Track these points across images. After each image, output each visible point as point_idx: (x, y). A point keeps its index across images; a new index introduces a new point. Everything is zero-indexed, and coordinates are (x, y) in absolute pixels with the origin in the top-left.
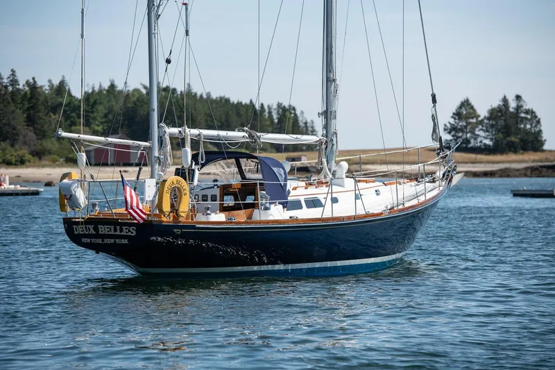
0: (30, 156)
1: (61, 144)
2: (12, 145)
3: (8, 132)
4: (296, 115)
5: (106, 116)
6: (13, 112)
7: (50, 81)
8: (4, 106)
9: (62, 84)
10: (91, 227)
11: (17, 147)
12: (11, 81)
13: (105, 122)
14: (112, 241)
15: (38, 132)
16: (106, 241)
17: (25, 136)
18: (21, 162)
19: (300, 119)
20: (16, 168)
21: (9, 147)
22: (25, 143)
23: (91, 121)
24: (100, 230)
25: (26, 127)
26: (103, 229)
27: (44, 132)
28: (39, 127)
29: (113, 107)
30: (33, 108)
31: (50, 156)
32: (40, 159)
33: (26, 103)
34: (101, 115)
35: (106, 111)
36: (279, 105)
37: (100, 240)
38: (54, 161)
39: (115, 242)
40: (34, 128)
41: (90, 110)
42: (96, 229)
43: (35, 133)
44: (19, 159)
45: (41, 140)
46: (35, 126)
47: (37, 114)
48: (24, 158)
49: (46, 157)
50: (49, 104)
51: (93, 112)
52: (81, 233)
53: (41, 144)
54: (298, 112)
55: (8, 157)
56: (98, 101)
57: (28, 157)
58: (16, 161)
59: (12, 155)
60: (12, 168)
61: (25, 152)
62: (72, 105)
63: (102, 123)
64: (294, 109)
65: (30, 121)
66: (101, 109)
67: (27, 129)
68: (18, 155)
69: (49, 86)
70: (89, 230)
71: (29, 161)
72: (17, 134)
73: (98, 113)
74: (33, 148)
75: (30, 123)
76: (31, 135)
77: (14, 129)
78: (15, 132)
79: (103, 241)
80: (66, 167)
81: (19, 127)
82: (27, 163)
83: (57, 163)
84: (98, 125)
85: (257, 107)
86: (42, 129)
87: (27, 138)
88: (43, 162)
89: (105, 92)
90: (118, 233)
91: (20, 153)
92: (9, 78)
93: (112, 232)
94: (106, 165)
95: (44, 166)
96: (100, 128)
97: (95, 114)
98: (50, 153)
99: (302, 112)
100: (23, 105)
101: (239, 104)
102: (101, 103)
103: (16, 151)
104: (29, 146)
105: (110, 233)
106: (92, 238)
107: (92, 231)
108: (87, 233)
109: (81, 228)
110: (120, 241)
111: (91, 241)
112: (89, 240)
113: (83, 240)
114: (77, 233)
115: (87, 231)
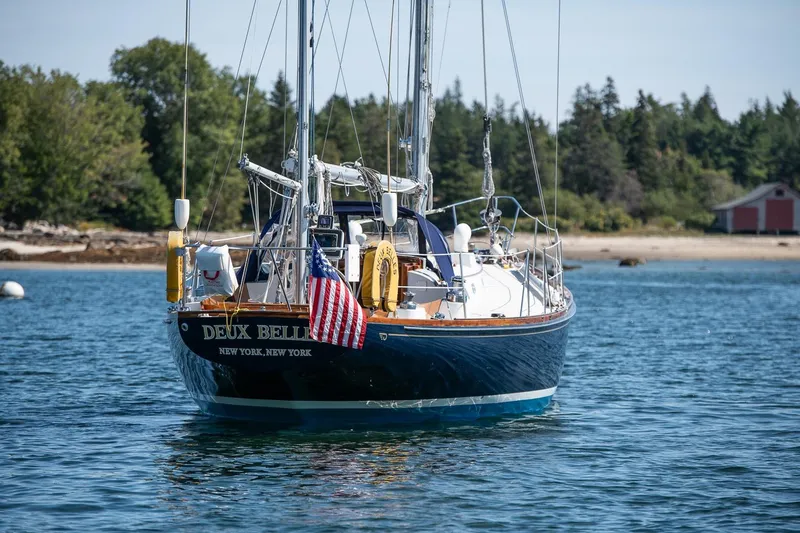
0: (628, 218)
1: (680, 197)
2: (602, 200)
3: (596, 179)
5: (773, 152)
6: (606, 146)
8: (593, 137)
9: (706, 99)
10: (243, 329)
11: (610, 202)
12: (607, 96)
13: (773, 162)
14: (282, 352)
15: (645, 178)
16: (269, 352)
17: (623, 186)
18: (614, 227)
20: (605, 236)
21: (597, 203)
22: (623, 197)
23: (749, 160)
24: (261, 332)
25: (627, 171)
26: (266, 332)
27: (655, 178)
28: (647, 170)
29: (786, 137)
30: (637, 139)
31: (659, 219)
32: (645, 222)
33: (627, 131)
34: (764, 150)
35: (776, 145)
37: (259, 350)
38: (667, 226)
39: (287, 353)
40: (639, 173)
41: (747, 143)
42: (253, 331)
43: (641, 180)
44: (611, 223)
45: (649, 190)
46: (641, 168)
47: (643, 150)
48: (617, 221)
49: (654, 220)
50: (680, 133)
51: (751, 146)
52: (218, 337)
53: (649, 199)
55: (593, 219)
56: (760, 128)
57: (625, 218)
58: (605, 225)
59: (599, 216)
60: (597, 236)
61: (620, 211)
62: (717, 134)
63: (767, 164)
65: (633, 160)
66: (765, 141)
67: (628, 174)
68: (609, 216)
69: (683, 104)
70: (239, 333)
71: (626, 226)
72: (612, 182)
73: (760, 147)
74: (636, 204)
75: (633, 164)
76: (633, 184)
77: (607, 173)
78: (607, 178)
79: (264, 352)
80: (686, 236)
81: (614, 171)
82: (623, 229)
83: (672, 229)
84: (760, 168)
86: (652, 174)
87: (627, 189)
88: (651, 227)
89: (776, 112)
90: (295, 338)
91: (612, 212)
92: (603, 91)
93: (284, 337)
94: (752, 232)
95: (649, 234)
96: (762, 173)
97: (755, 150)
98: (662, 212)
100: (625, 134)
102: (765, 130)
103: (607, 209)
104: (629, 201)
105: (280, 338)
106: (243, 347)
107: (244, 335)
108: (233, 338)
109: (220, 329)
110: (297, 353)
111: (239, 352)
112: (234, 351)
113: (222, 351)
114: (209, 338)
115: (233, 335)
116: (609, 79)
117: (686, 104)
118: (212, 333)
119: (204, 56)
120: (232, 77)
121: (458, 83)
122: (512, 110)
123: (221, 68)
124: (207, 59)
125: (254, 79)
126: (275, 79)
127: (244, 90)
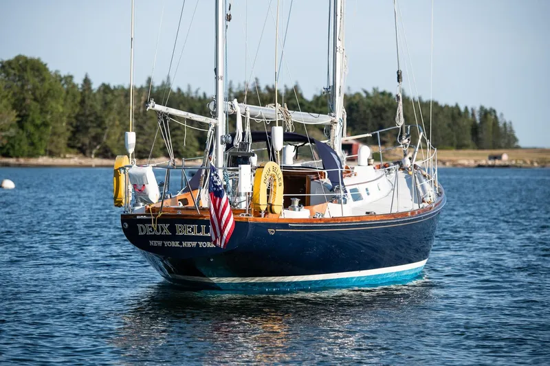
4: (496, 117)
7: (285, 86)
9: (296, 87)
10: (166, 227)
14: (194, 244)
16: (184, 244)
19: (500, 120)
26: (182, 229)
36: (482, 108)
37: (177, 243)
39: (198, 245)
42: (172, 229)
52: (149, 233)
54: (498, 114)
64: (494, 111)
70: (162, 230)
79: (181, 244)
85: (462, 109)
90: (203, 234)
93: (195, 233)
99: (502, 115)
101: (447, 106)
105: (193, 234)
106: (166, 241)
107: (166, 232)
108: (159, 234)
109: (150, 227)
110: (204, 245)
111: (163, 244)
112: (160, 243)
113: (151, 243)
114: (142, 234)
115: (158, 231)
116: (257, 79)
117: (287, 90)
118: (143, 230)
119: (46, 65)
120: (60, 76)
121: (168, 78)
122: (197, 92)
123: (54, 71)
124: (48, 66)
125: (71, 77)
126: (84, 77)
127: (66, 83)
